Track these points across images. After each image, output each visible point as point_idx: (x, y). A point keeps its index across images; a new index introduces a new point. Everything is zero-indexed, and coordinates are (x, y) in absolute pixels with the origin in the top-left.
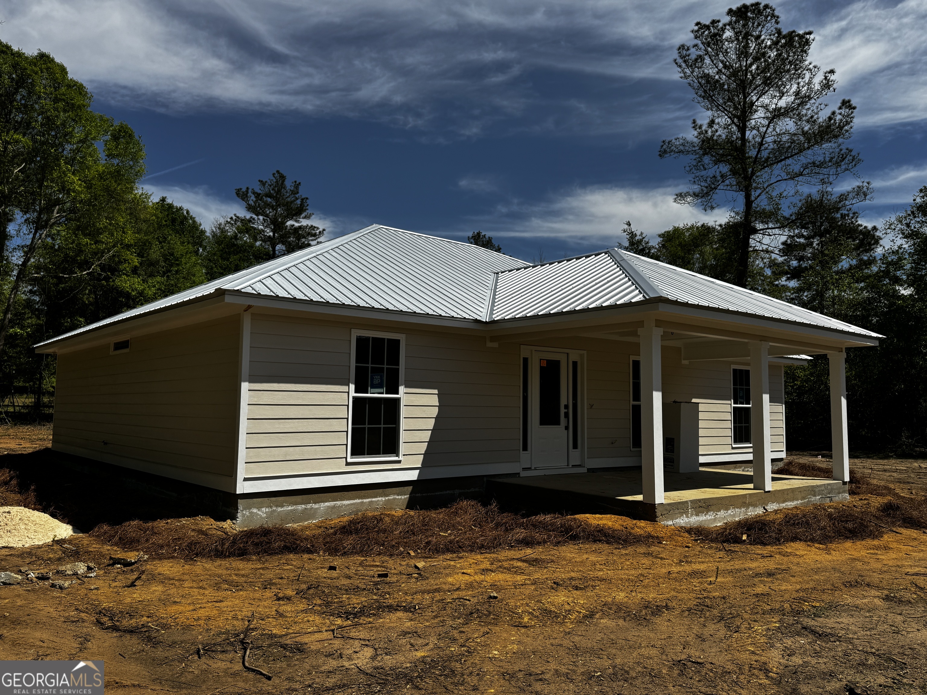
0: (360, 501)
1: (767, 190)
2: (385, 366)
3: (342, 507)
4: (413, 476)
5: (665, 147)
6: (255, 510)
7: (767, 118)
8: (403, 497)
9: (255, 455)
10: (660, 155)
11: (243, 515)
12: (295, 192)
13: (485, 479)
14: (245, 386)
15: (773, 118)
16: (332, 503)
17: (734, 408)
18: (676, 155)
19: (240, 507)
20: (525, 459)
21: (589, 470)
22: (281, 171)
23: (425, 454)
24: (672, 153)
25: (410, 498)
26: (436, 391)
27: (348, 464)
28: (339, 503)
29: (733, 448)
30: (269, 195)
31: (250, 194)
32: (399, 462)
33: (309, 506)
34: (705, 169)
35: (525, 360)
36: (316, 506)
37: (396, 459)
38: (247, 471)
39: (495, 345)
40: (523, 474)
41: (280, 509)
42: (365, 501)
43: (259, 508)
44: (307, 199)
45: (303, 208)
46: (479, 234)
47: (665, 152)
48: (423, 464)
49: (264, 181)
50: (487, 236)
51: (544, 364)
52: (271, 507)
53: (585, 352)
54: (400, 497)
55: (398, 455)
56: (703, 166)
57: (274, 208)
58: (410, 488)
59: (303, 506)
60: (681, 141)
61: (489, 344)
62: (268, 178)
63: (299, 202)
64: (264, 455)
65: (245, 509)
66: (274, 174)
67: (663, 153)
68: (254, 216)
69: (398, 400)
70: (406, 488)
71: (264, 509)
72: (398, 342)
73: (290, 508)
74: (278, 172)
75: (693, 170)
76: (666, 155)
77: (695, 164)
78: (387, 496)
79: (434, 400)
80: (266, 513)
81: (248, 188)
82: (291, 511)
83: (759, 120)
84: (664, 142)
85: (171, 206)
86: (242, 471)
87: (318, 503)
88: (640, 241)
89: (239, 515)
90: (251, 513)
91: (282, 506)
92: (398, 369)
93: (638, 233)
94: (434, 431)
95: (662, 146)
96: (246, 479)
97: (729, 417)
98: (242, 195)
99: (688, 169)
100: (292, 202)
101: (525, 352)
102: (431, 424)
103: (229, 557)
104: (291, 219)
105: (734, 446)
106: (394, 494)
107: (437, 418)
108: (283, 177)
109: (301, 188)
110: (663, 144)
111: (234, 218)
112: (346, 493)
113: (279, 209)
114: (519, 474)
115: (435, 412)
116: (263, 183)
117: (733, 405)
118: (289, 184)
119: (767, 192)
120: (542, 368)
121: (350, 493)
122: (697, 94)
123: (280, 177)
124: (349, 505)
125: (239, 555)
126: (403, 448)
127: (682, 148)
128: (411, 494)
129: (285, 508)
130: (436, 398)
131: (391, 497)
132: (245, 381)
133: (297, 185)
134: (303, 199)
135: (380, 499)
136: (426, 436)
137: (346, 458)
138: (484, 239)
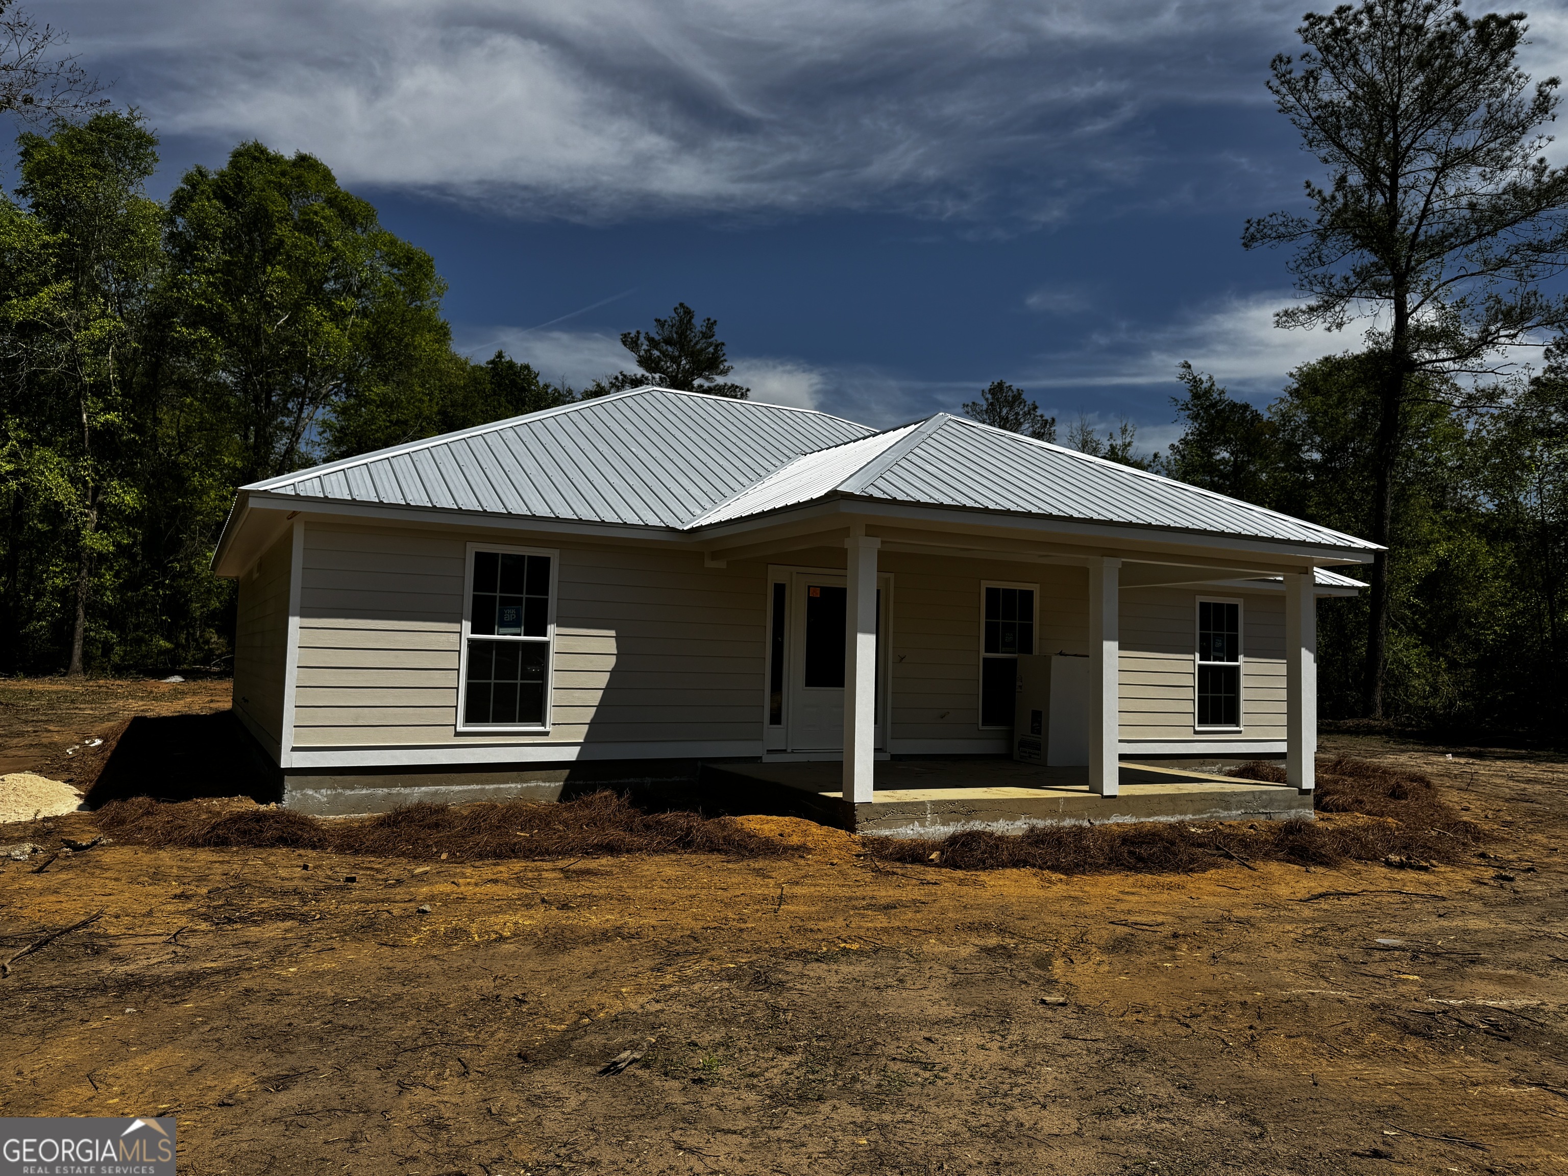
0: (479, 787)
1: (1436, 294)
2: (524, 596)
3: (448, 794)
4: (571, 754)
5: (1252, 230)
6: (310, 792)
7: (1434, 169)
8: (553, 785)
9: (310, 716)
10: (1245, 245)
11: (293, 798)
12: (707, 335)
13: (699, 764)
14: (294, 622)
15: (1445, 166)
16: (433, 788)
17: (1200, 666)
18: (1274, 242)
19: (288, 787)
20: (774, 736)
21: (892, 756)
22: (686, 304)
23: (592, 724)
24: (1266, 240)
25: (565, 786)
26: (613, 633)
27: (458, 734)
28: (443, 788)
29: (1196, 732)
30: (668, 341)
31: (642, 339)
32: (546, 734)
33: (395, 791)
34: (1323, 264)
35: (780, 590)
36: (407, 791)
37: (541, 729)
38: (296, 737)
39: (722, 564)
40: (767, 759)
41: (348, 792)
42: (487, 787)
43: (317, 789)
44: (723, 344)
45: (718, 357)
46: (1001, 384)
47: (1253, 238)
48: (586, 739)
49: (662, 319)
50: (1014, 388)
51: (817, 594)
52: (335, 789)
53: (892, 576)
54: (547, 784)
55: (544, 725)
56: (1319, 258)
57: (675, 360)
58: (566, 773)
59: (386, 790)
60: (1281, 219)
61: (709, 564)
62: (668, 314)
63: (711, 349)
64: (322, 716)
65: (294, 788)
66: (676, 309)
67: (1249, 241)
68: (647, 374)
69: (546, 645)
70: (558, 772)
71: (324, 791)
72: (546, 561)
73: (364, 792)
74: (681, 305)
75: (1302, 267)
76: (1255, 244)
77: (1306, 255)
78: (526, 782)
79: (611, 646)
80: (327, 796)
81: (638, 332)
82: (366, 796)
83: (1423, 174)
84: (1248, 222)
85: (511, 365)
86: (289, 738)
87: (411, 786)
88: (1209, 391)
89: (286, 796)
90: (306, 795)
91: (353, 789)
92: (547, 600)
93: (1205, 378)
94: (607, 690)
95: (1247, 229)
96: (294, 749)
97: (1192, 681)
98: (631, 343)
99: (1292, 265)
100: (702, 350)
101: (777, 575)
102: (603, 680)
103: (203, 846)
104: (700, 376)
105: (1197, 729)
106: (538, 780)
107: (613, 672)
108: (688, 313)
109: (716, 329)
110: (1247, 225)
111: (620, 377)
112: (456, 775)
113: (684, 362)
114: (761, 758)
115: (611, 662)
116: (661, 323)
117: (1198, 662)
118: (698, 323)
119: (1435, 299)
120: (811, 601)
121: (463, 776)
122: (1305, 136)
123: (685, 312)
124: (460, 792)
125: (216, 845)
126: (551, 714)
127: (1282, 229)
128: (566, 780)
129: (357, 792)
130: (613, 642)
131: (533, 784)
132: (294, 615)
133: (711, 324)
134: (717, 346)
135: (513, 785)
136: (596, 697)
137: (455, 726)
138: (1010, 393)
